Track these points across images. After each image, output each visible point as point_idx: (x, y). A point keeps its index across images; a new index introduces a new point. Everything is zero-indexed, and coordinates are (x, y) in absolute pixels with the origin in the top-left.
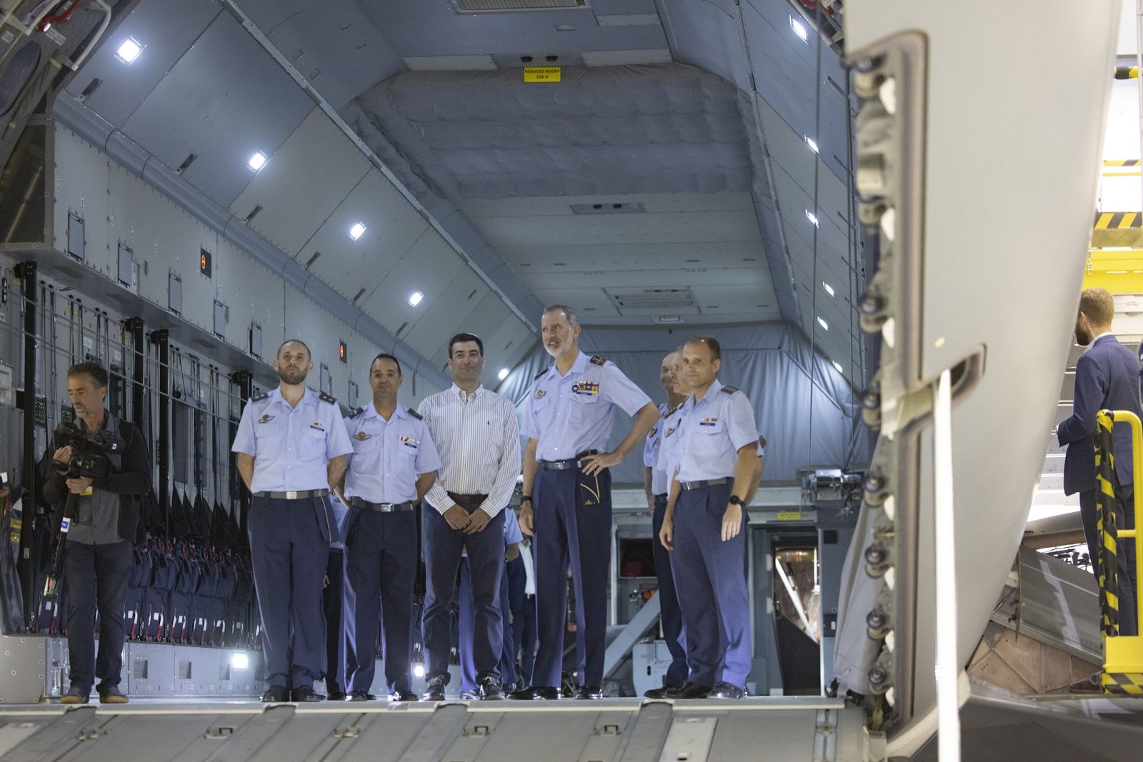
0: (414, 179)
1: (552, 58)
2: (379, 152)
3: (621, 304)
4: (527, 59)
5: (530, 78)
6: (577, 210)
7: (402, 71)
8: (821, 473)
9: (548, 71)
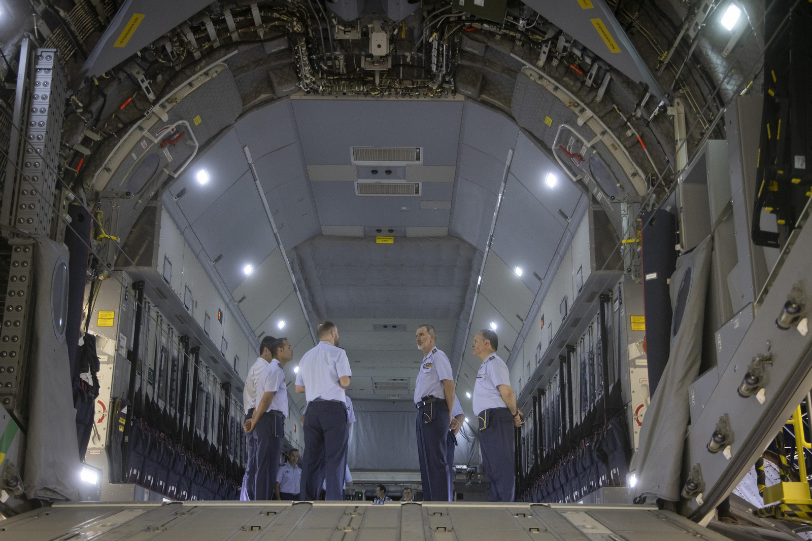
0: (308, 302)
1: (391, 231)
2: (298, 281)
3: (376, 387)
4: (379, 231)
5: (379, 241)
6: (376, 327)
7: (319, 235)
8: (458, 467)
9: (388, 238)
